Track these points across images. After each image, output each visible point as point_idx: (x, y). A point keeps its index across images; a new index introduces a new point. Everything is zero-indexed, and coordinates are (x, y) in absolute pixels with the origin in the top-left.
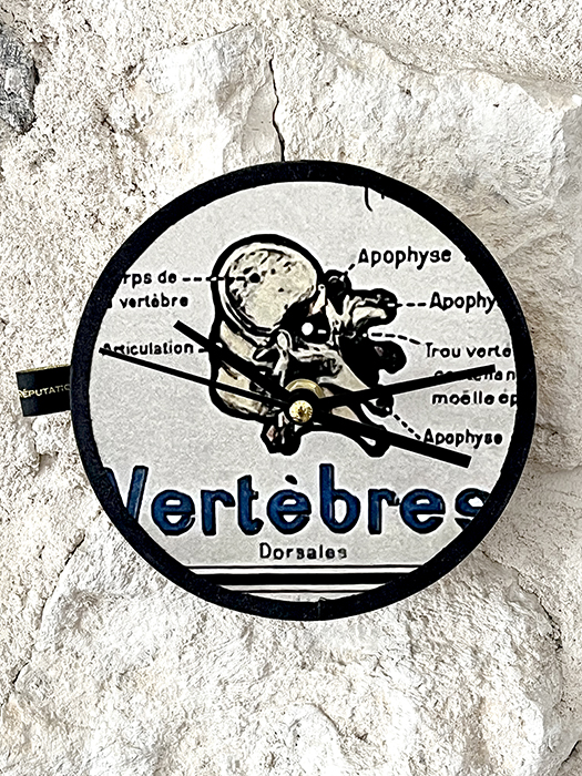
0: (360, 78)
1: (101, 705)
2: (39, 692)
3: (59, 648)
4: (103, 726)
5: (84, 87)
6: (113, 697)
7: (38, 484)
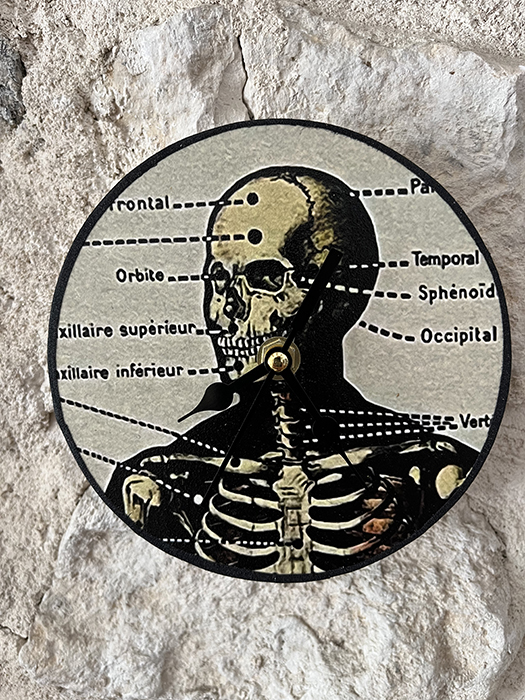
0: (324, 51)
1: (114, 620)
2: (60, 612)
3: (75, 575)
4: (116, 638)
5: (65, 76)
6: (123, 613)
7: (50, 437)
